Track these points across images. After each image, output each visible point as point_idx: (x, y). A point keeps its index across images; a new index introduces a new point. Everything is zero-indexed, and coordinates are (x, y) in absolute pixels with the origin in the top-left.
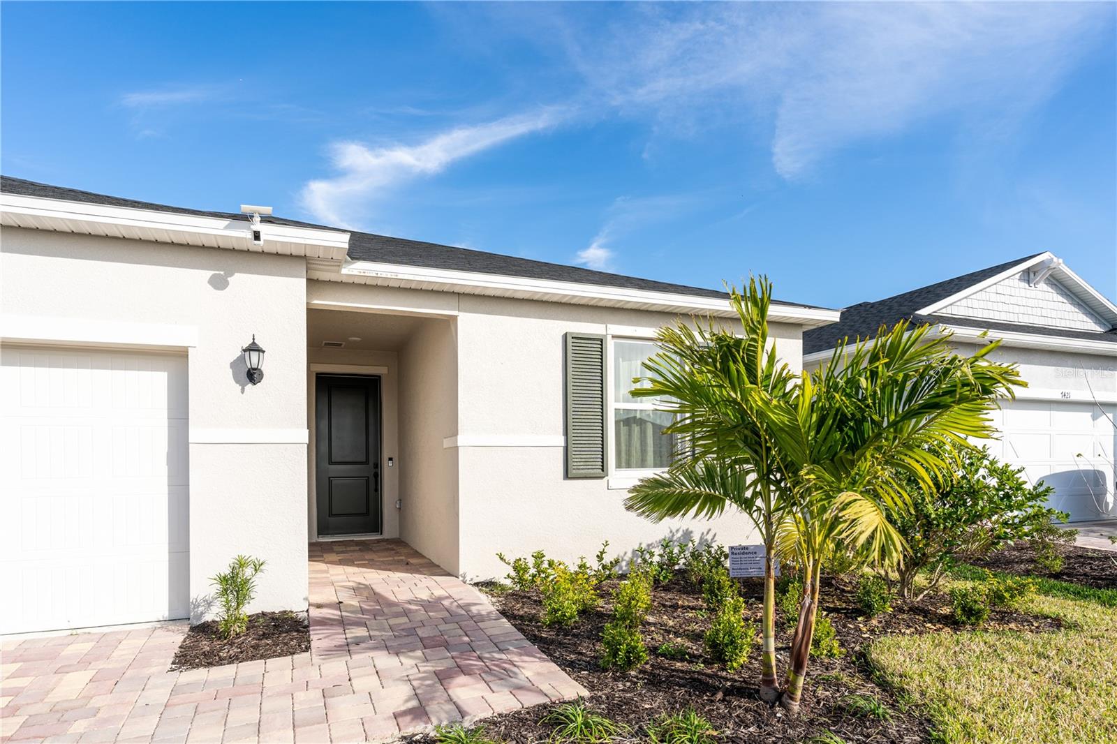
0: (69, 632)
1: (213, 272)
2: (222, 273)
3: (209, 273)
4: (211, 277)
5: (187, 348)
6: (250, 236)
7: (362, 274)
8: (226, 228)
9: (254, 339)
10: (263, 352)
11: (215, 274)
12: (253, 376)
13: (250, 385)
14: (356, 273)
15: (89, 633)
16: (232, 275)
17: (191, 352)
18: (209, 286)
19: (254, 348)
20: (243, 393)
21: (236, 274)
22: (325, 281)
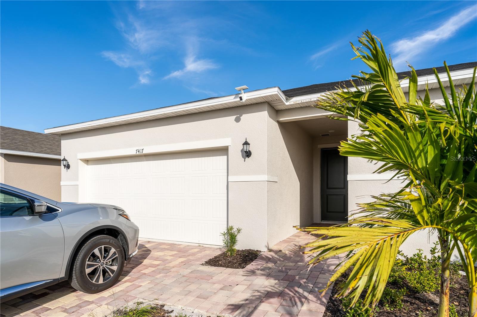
0: (198, 245)
1: (236, 116)
2: (239, 116)
3: (235, 117)
4: (236, 118)
5: (228, 146)
6: (239, 99)
7: (295, 103)
8: (235, 98)
9: (246, 140)
10: (249, 144)
11: (237, 117)
12: (248, 154)
13: (247, 158)
14: (292, 103)
15: (203, 246)
16: (241, 116)
17: (229, 148)
18: (235, 121)
19: (246, 143)
20: (245, 161)
21: (243, 115)
22: (284, 110)
